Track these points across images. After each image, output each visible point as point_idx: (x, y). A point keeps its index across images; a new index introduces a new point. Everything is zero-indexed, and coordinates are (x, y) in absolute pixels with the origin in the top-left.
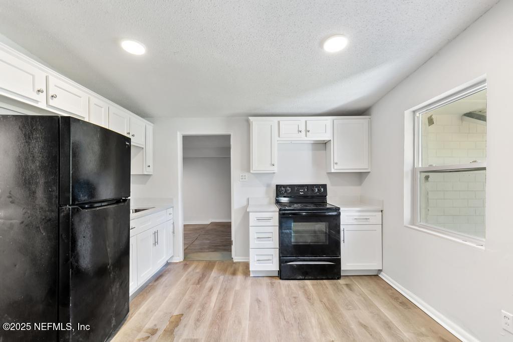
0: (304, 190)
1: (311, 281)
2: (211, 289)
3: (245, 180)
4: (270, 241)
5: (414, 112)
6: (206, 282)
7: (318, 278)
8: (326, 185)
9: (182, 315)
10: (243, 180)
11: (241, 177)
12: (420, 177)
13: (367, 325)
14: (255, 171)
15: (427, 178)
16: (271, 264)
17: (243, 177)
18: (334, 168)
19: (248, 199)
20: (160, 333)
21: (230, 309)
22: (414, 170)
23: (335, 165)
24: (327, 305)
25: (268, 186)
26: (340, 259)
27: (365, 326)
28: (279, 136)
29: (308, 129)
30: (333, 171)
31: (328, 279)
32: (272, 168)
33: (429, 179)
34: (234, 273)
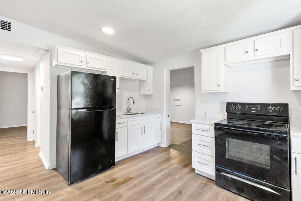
0: (257, 108)
2: (161, 170)
4: (208, 149)
6: (164, 165)
9: (133, 178)
10: (202, 98)
11: (200, 96)
14: (204, 91)
16: (209, 169)
17: (202, 96)
19: (205, 112)
20: (115, 182)
21: (157, 189)
23: (295, 82)
25: (223, 103)
28: (225, 60)
29: (256, 48)
30: (292, 89)
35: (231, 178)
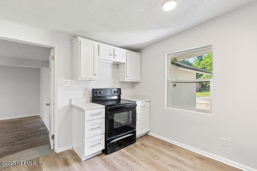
0: (110, 92)
1: (123, 148)
3: (68, 85)
4: (99, 129)
5: (168, 55)
7: (127, 145)
8: (120, 89)
10: (67, 85)
11: (64, 83)
12: (172, 85)
13: (173, 165)
14: (81, 78)
15: (175, 85)
16: (100, 146)
17: (67, 83)
18: (126, 79)
19: (71, 100)
22: (168, 81)
23: (127, 77)
24: (147, 161)
25: (86, 89)
26: (136, 131)
27: (173, 166)
28: (99, 55)
29: (115, 54)
30: (126, 81)
31: (131, 144)
32: (94, 77)
33: (176, 86)
34: (66, 164)
35: (116, 141)
